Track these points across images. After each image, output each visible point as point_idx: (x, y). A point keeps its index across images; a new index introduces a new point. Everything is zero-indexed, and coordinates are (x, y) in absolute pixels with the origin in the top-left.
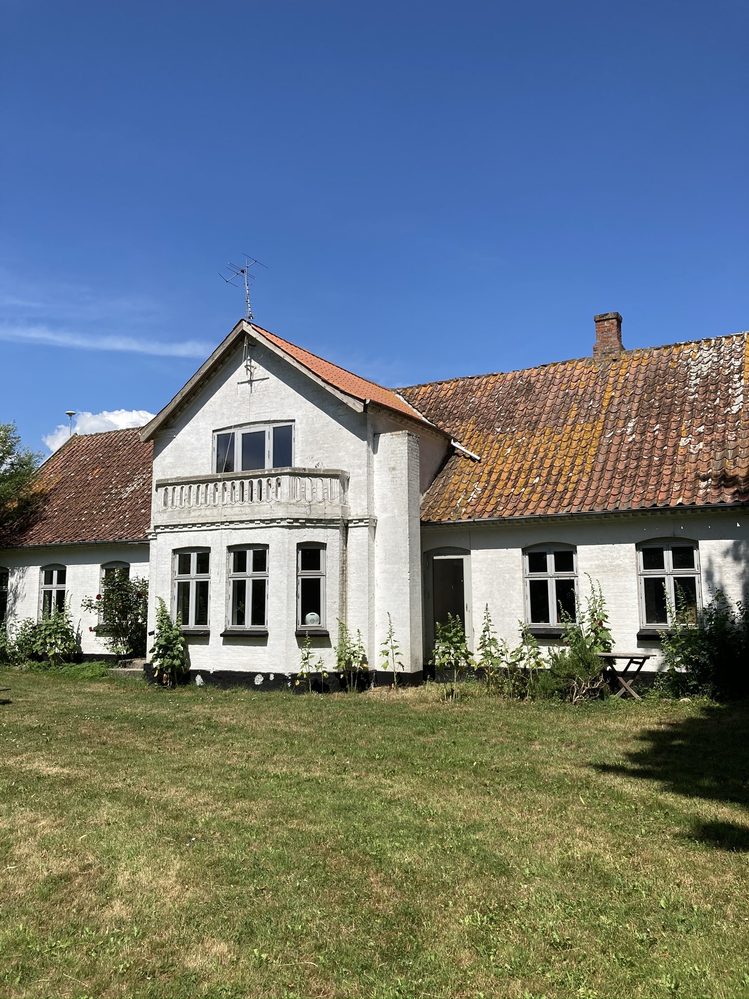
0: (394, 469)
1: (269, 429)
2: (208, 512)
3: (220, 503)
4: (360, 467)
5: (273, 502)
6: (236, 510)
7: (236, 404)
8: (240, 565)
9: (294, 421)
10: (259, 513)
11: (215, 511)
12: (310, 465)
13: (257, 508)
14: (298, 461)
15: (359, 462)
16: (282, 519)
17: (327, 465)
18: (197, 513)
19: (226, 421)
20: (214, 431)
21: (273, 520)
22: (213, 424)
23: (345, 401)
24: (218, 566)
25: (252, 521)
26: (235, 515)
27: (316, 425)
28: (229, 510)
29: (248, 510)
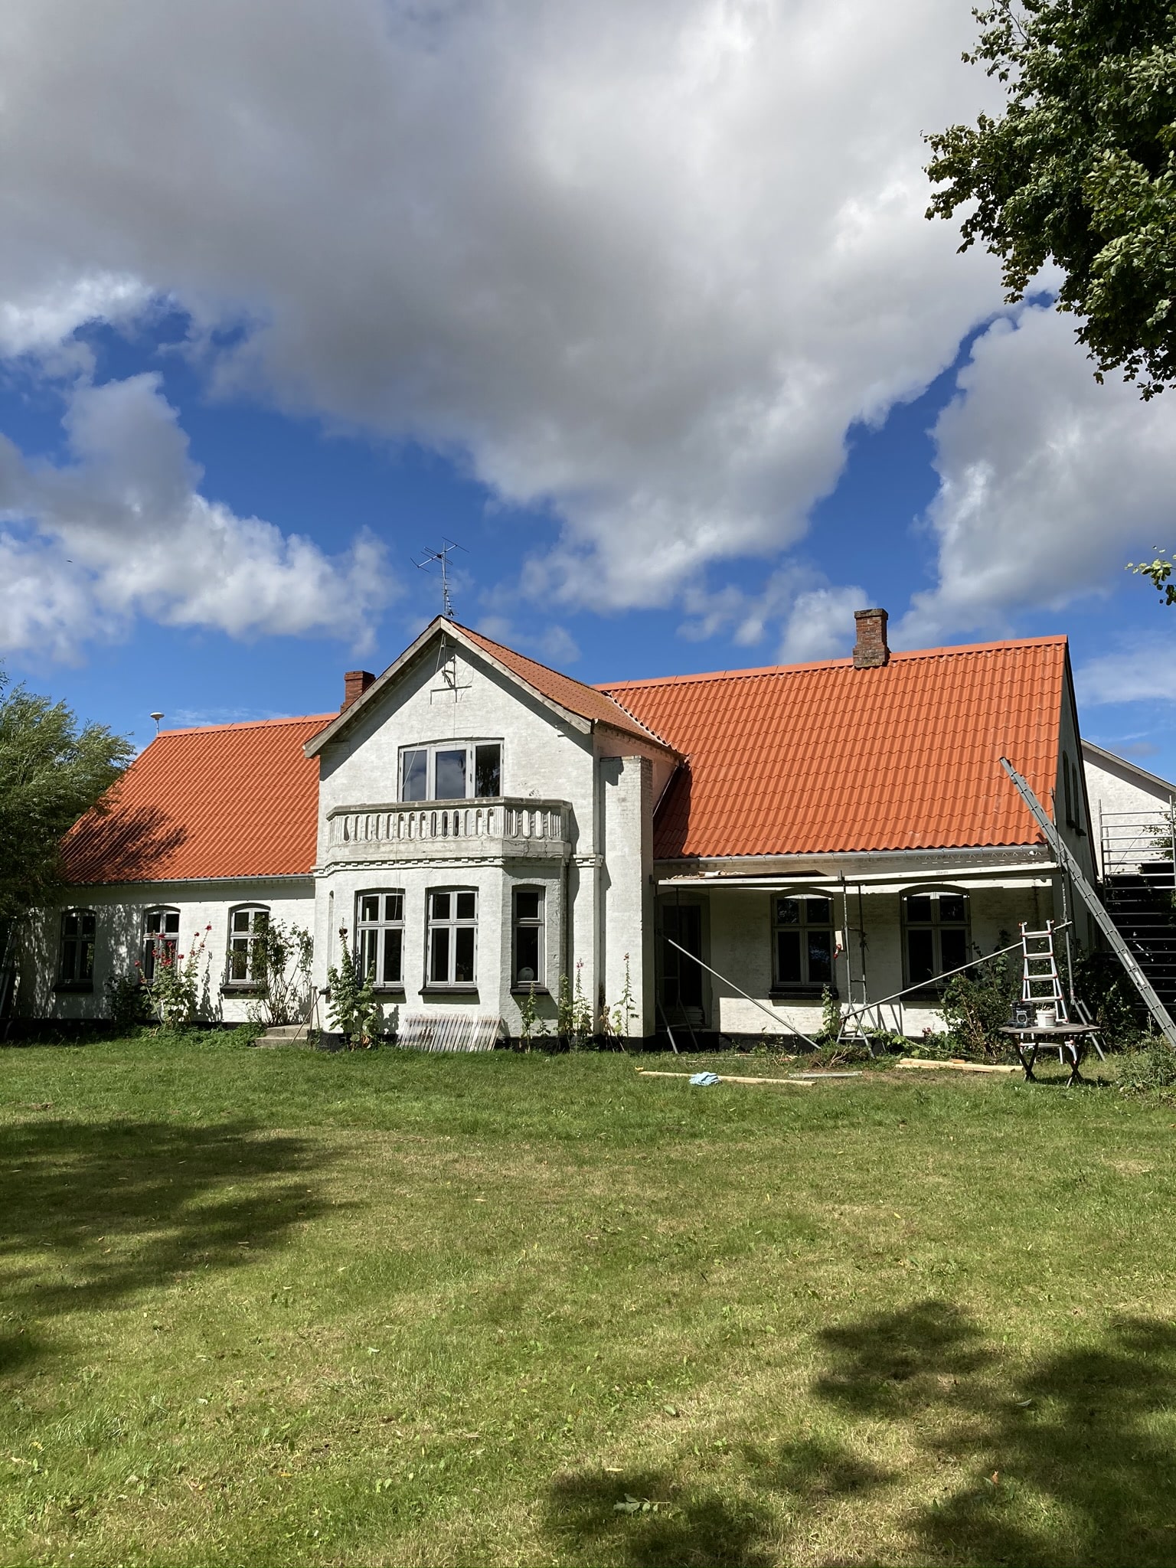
0: (624, 800)
1: (470, 748)
2: (402, 847)
3: (418, 837)
4: (584, 797)
5: (484, 837)
6: (438, 846)
7: (429, 716)
8: (441, 911)
9: (503, 739)
10: (467, 849)
11: (412, 846)
12: (524, 794)
13: (464, 844)
14: (509, 788)
15: (583, 791)
16: (495, 858)
17: (544, 794)
18: (387, 848)
19: (416, 736)
20: (400, 748)
21: (484, 859)
22: (399, 738)
23: (567, 719)
24: (414, 911)
25: (458, 859)
26: (437, 851)
27: (531, 745)
28: (429, 845)
29: (453, 846)
